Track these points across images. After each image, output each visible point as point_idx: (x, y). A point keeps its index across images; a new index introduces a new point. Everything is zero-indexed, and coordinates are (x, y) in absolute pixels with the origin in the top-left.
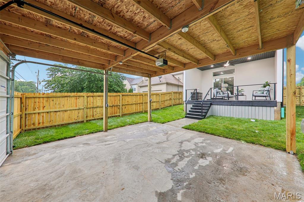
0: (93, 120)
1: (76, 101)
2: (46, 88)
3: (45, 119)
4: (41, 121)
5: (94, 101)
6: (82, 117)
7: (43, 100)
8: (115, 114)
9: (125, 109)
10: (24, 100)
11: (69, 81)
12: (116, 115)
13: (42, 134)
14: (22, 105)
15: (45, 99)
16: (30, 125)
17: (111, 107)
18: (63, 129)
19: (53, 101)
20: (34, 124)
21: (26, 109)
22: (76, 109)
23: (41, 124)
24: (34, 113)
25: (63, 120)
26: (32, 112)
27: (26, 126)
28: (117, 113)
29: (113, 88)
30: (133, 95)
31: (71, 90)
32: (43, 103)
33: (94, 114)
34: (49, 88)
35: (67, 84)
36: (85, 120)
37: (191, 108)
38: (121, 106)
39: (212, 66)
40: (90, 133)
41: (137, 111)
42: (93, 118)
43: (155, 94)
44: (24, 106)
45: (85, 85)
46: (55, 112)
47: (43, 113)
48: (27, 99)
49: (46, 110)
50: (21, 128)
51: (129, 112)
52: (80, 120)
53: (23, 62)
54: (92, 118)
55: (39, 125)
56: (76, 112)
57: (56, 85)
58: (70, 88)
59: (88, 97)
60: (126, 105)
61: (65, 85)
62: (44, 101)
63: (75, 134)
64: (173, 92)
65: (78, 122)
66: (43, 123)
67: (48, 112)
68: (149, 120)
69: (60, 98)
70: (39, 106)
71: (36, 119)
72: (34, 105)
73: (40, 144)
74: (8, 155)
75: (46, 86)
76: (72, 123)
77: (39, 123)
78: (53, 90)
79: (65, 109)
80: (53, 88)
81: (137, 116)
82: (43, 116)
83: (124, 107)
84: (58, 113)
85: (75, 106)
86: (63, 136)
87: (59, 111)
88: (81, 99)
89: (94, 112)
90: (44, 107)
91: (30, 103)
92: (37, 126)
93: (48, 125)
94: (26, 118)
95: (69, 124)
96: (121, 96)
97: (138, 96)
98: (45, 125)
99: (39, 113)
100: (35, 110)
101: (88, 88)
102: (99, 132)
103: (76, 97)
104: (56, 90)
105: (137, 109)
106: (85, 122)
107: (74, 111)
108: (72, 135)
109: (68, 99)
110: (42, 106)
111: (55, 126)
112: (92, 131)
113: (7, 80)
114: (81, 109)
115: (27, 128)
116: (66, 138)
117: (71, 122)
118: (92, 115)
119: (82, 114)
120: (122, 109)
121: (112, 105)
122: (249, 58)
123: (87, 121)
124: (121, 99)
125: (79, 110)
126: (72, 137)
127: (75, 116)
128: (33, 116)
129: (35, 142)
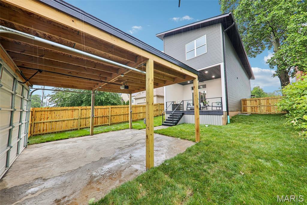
0: (85, 128)
1: (72, 113)
2: (50, 102)
3: (48, 127)
4: (45, 129)
5: (87, 112)
6: (76, 126)
7: (47, 112)
8: (104, 123)
9: (114, 119)
10: (34, 113)
11: (70, 96)
12: (106, 124)
13: (46, 137)
14: (33, 116)
15: (49, 112)
16: (37, 132)
17: (101, 118)
18: (61, 134)
19: (55, 113)
20: (40, 131)
21: (35, 120)
22: (72, 120)
23: (45, 131)
24: (40, 123)
25: (61, 128)
26: (39, 122)
27: (34, 132)
28: (106, 123)
29: (110, 100)
30: (121, 108)
31: (71, 103)
32: (47, 115)
33: (87, 123)
34: (52, 101)
35: (68, 98)
36: (79, 128)
37: (168, 118)
38: (110, 117)
39: (189, 82)
40: (80, 136)
41: (124, 121)
42: (86, 127)
43: (142, 106)
44: (33, 117)
45: (84, 99)
46: (56, 121)
47: (47, 122)
48: (36, 112)
49: (49, 120)
50: (30, 134)
51: (117, 122)
52: (75, 128)
53: (37, 89)
54: (84, 127)
55: (43, 132)
56: (72, 121)
57: (58, 100)
58: (71, 102)
59: (82, 110)
60: (115, 115)
61: (67, 99)
62: (48, 114)
63: (69, 136)
64: (159, 104)
65: (73, 130)
66: (46, 130)
67: (50, 122)
68: (130, 127)
69: (60, 111)
70: (44, 117)
71: (41, 127)
72: (41, 116)
73: (44, 142)
74: (25, 147)
75: (50, 100)
76: (69, 130)
77: (44, 130)
78: (56, 104)
79: (63, 119)
80: (56, 102)
81: (122, 125)
82: (47, 125)
83: (112, 117)
84: (58, 123)
85: (71, 117)
86: (59, 138)
87: (59, 121)
88: (76, 112)
89: (87, 122)
90: (48, 118)
91: (38, 115)
92: (42, 132)
93: (50, 131)
94: (34, 126)
95: (66, 131)
96: (110, 108)
97: (126, 108)
98: (48, 131)
99: (44, 123)
100: (41, 120)
101: (87, 101)
102: (87, 135)
103: (72, 110)
104: (58, 104)
105: (124, 119)
106: (79, 129)
107: (70, 121)
108: (66, 137)
109: (66, 112)
110: (46, 117)
111: (56, 132)
112: (81, 135)
113: (27, 101)
114: (76, 119)
115: (35, 133)
116: (62, 139)
117: (67, 129)
118: (85, 124)
119: (77, 123)
120: (111, 119)
121: (102, 116)
122: (213, 77)
123: (80, 129)
124: (110, 110)
125: (74, 120)
126: (66, 139)
127: (71, 125)
128: (40, 124)
129: (41, 141)
